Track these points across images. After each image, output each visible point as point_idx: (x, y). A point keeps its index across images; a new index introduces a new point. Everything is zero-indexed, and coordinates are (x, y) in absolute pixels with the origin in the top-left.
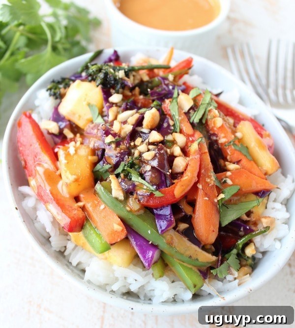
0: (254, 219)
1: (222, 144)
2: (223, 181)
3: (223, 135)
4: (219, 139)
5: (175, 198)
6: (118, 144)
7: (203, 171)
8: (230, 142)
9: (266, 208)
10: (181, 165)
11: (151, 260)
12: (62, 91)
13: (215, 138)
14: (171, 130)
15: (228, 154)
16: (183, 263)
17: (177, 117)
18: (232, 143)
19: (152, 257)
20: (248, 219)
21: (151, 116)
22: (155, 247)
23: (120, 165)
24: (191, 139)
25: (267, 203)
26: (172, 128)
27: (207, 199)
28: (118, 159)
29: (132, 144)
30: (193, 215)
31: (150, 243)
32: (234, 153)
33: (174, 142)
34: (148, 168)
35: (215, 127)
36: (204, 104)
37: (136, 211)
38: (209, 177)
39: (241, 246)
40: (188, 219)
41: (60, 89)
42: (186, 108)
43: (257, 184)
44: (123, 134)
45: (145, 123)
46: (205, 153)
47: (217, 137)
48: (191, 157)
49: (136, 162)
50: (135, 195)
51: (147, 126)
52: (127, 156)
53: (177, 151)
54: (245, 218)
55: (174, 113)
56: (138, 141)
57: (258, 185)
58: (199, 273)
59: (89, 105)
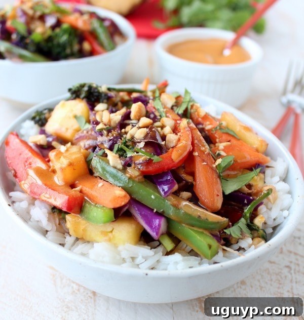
0: (255, 191)
1: (209, 131)
2: (217, 153)
3: (208, 123)
4: (206, 126)
5: (173, 162)
6: (109, 131)
7: (196, 141)
8: (217, 128)
9: (265, 182)
10: (173, 139)
11: (159, 229)
12: (47, 116)
13: (201, 126)
14: (158, 119)
15: (216, 138)
16: (193, 228)
17: (162, 110)
18: (218, 128)
19: (159, 225)
20: (250, 191)
21: (137, 107)
22: (160, 215)
23: (114, 147)
24: (178, 122)
25: (265, 179)
26: (159, 117)
27: (205, 163)
28: (111, 142)
29: (123, 130)
30: (194, 183)
31: (155, 211)
32: (222, 136)
33: (163, 127)
34: (142, 145)
35: (199, 117)
36: (185, 102)
37: (136, 177)
38: (203, 146)
39: (248, 215)
40: (190, 187)
41: (44, 114)
42: (169, 105)
43: (250, 156)
44: (113, 124)
45: (132, 116)
46: (195, 129)
47: (203, 125)
48: (182, 131)
49: (129, 143)
50: (133, 165)
51: (135, 116)
52: (119, 139)
53: (167, 130)
54: (246, 190)
55: (159, 107)
56: (128, 128)
57: (252, 157)
58: (212, 236)
59: (75, 117)
